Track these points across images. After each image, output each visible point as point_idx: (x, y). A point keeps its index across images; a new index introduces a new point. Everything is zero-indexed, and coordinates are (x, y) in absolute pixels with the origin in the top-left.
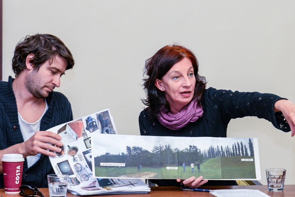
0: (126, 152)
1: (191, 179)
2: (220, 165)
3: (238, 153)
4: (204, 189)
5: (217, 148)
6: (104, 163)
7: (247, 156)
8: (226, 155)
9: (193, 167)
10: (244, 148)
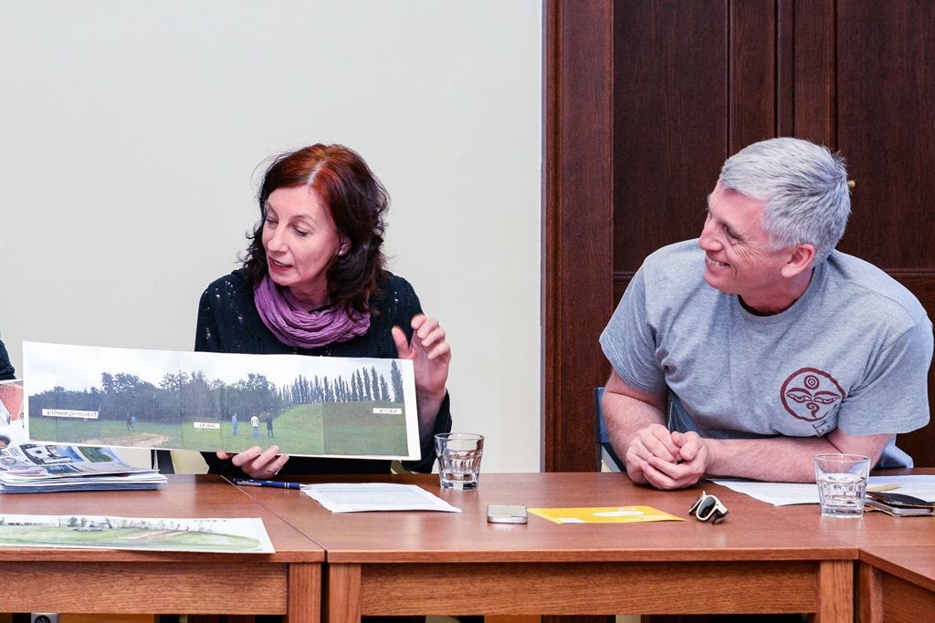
0: (100, 386)
1: (251, 452)
2: (321, 421)
3: (365, 394)
4: (287, 482)
5: (314, 382)
6: (50, 410)
7: (385, 401)
8: (336, 398)
9: (255, 424)
10: (379, 382)
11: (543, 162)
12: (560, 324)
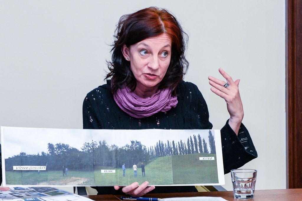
0: (47, 151)
2: (171, 166)
3: (195, 150)
4: (151, 197)
5: (167, 144)
7: (206, 154)
8: (179, 152)
9: (135, 169)
10: (202, 143)
11: (286, 26)
12: (295, 110)
